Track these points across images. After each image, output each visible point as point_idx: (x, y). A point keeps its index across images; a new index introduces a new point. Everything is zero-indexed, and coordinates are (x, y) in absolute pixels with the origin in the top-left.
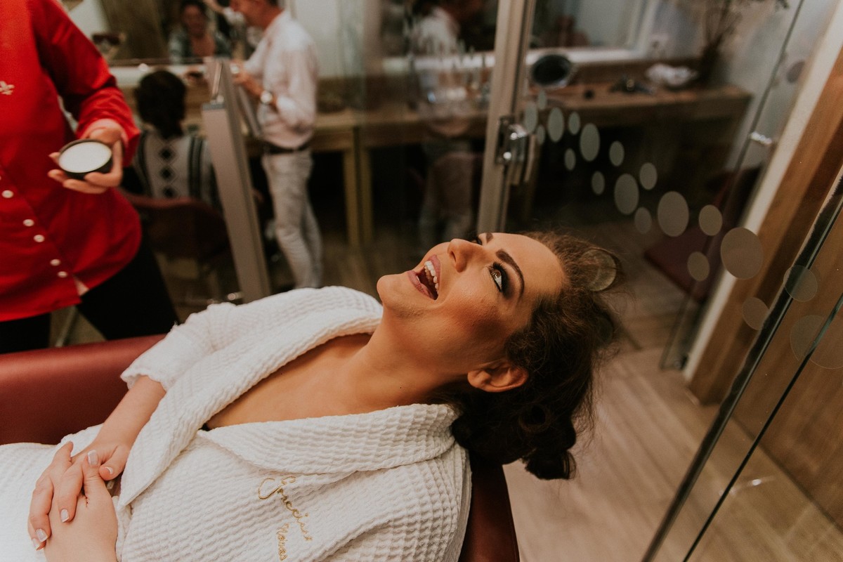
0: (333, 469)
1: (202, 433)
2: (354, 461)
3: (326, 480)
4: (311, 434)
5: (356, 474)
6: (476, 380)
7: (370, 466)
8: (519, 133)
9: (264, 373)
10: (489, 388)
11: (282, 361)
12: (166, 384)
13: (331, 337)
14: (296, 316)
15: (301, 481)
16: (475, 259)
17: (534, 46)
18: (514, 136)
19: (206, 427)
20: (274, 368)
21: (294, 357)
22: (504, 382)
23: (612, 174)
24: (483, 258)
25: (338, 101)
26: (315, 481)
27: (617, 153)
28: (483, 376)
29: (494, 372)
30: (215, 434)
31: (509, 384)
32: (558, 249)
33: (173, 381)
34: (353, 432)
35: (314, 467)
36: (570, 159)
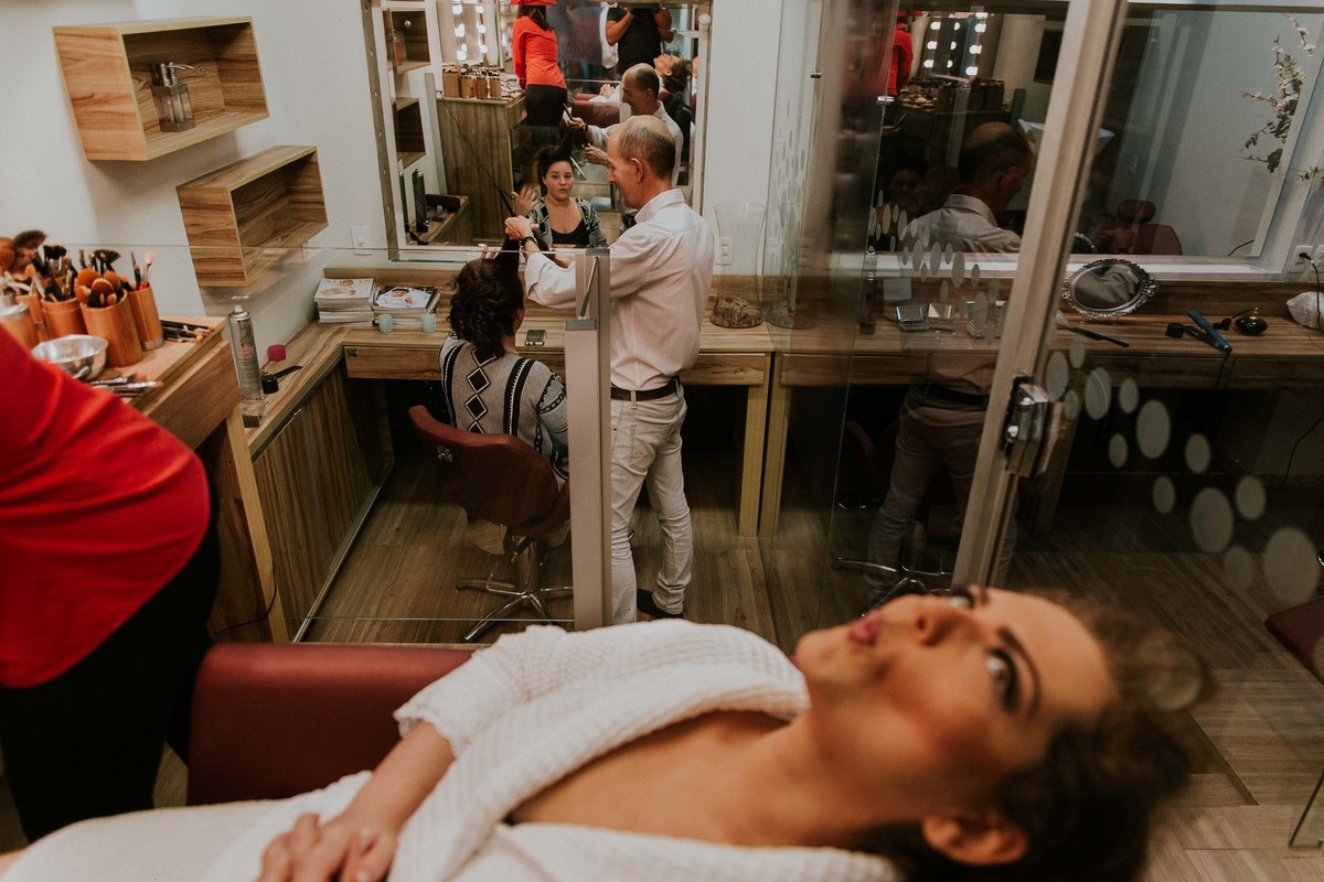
1: (503, 830)
6: (939, 834)
8: (1036, 396)
9: (600, 746)
10: (959, 855)
11: (629, 733)
12: (456, 745)
13: (707, 707)
14: (659, 665)
16: (958, 634)
17: (1080, 248)
18: (1026, 402)
19: (511, 819)
20: (617, 740)
21: (647, 730)
22: (986, 849)
23: (1189, 487)
24: (973, 633)
25: (752, 311)
27: (1198, 453)
29: (972, 828)
30: (521, 834)
32: (1100, 630)
33: (467, 742)
36: (1118, 449)
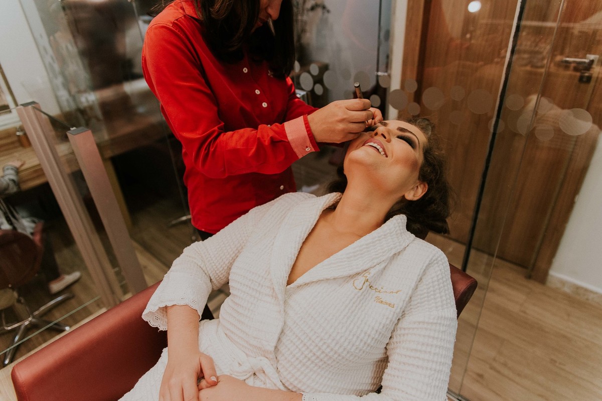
0: (384, 258)
2: (391, 249)
3: (383, 265)
4: (364, 247)
5: (396, 255)
7: (399, 249)
15: (373, 271)
26: (378, 268)
28: (412, 193)
31: (422, 193)
34: (383, 237)
35: (376, 261)
